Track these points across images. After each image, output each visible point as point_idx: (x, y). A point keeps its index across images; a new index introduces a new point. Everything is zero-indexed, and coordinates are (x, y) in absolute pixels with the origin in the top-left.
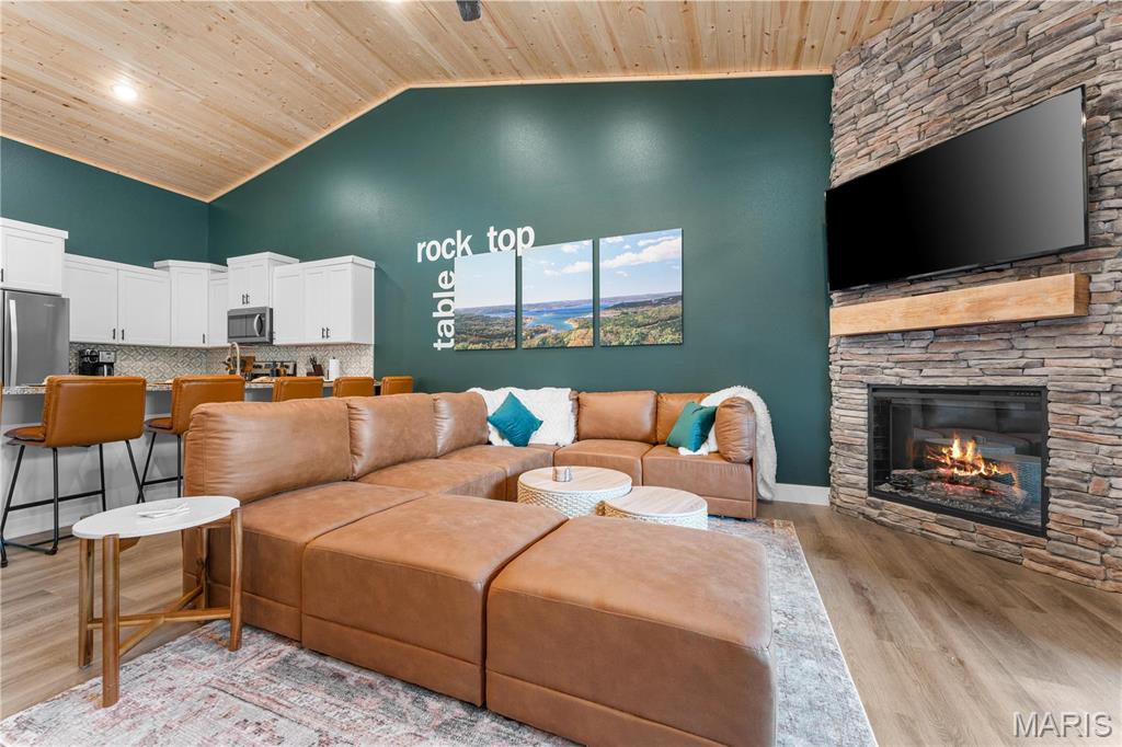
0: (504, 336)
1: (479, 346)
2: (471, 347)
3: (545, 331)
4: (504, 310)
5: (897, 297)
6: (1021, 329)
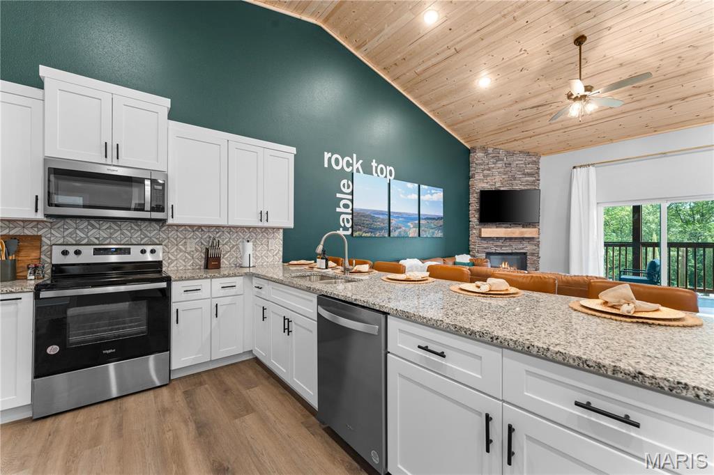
0: (382, 229)
1: (369, 235)
2: (364, 235)
3: (400, 228)
4: (382, 213)
5: (497, 227)
6: (523, 239)
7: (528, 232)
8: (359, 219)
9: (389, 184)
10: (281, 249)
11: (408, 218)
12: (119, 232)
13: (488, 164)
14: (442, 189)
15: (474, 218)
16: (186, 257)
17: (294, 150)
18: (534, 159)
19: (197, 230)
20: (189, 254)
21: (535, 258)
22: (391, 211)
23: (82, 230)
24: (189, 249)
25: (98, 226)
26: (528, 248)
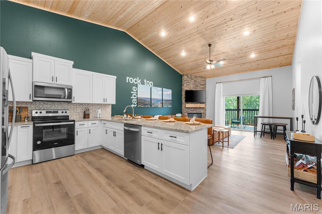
0: (148, 104)
1: (143, 106)
2: (141, 106)
3: (155, 104)
4: (148, 99)
5: (191, 104)
6: (200, 108)
7: (202, 106)
8: (140, 101)
9: (151, 88)
10: (111, 111)
11: (158, 100)
12: (54, 106)
13: (188, 81)
14: (171, 90)
15: (184, 101)
16: (77, 114)
17: (116, 77)
18: (204, 79)
19: (81, 105)
20: (78, 113)
21: (204, 115)
22: (152, 98)
23: (41, 105)
24: (78, 112)
25: (46, 103)
26: (202, 111)
